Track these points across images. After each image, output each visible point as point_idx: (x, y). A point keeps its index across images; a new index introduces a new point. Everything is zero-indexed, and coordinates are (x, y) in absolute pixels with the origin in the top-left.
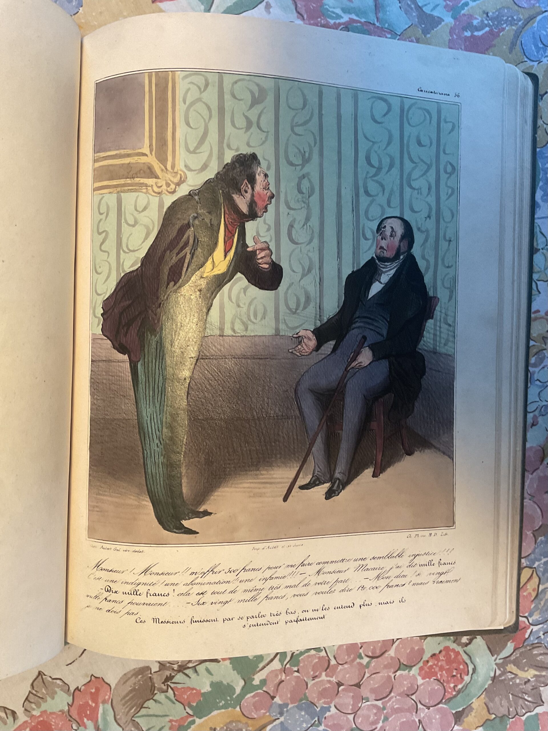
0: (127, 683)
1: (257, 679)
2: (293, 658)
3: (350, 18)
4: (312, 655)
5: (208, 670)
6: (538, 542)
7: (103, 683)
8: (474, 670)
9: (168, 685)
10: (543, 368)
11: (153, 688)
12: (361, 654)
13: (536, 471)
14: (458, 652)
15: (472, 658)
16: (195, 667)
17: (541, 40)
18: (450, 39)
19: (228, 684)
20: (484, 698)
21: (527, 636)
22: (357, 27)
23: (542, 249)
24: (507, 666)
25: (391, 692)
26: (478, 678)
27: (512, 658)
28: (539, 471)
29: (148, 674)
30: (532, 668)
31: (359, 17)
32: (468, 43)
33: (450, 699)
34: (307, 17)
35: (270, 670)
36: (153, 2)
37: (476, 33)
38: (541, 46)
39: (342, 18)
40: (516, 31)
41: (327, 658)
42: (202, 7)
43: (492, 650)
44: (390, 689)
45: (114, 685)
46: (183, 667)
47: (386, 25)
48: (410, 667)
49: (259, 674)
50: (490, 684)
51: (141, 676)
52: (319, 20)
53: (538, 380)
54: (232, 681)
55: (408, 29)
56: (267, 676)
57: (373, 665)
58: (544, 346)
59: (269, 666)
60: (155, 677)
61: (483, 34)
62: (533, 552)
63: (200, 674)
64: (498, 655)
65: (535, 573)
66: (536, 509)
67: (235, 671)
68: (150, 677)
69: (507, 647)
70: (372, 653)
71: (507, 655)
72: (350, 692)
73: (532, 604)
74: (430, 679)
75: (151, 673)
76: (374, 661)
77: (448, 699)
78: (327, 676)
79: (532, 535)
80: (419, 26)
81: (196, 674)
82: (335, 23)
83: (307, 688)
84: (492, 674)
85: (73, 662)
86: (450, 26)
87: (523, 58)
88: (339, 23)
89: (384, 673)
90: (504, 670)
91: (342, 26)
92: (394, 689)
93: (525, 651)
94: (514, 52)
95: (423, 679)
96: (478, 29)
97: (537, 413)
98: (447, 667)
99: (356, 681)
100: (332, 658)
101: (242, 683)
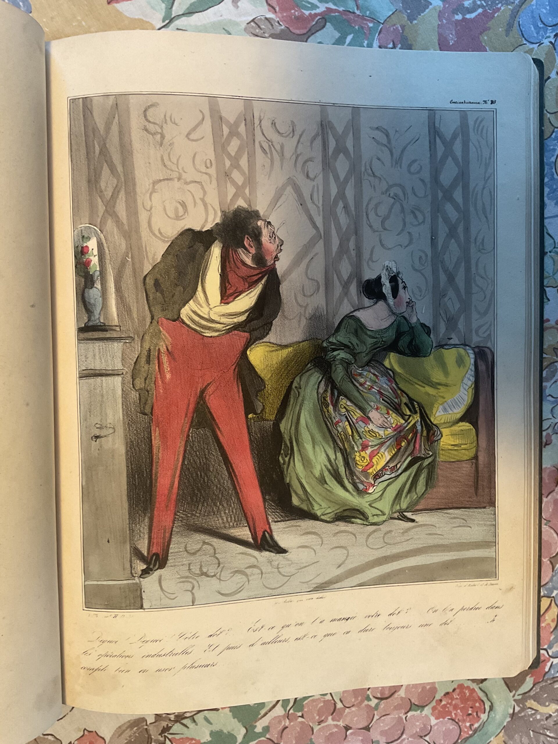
0: (123, 736)
1: (259, 727)
2: (297, 703)
3: (326, 8)
4: (317, 699)
5: (206, 719)
6: (555, 569)
7: (97, 737)
8: (491, 708)
9: (165, 736)
10: (556, 382)
11: (150, 740)
12: (368, 696)
13: (551, 494)
14: (474, 689)
15: (489, 696)
16: (192, 716)
17: (540, 19)
18: (439, 25)
19: (228, 732)
20: (503, 737)
21: (547, 670)
22: (335, 17)
23: (550, 252)
24: (526, 701)
25: (402, 734)
26: (495, 716)
27: (532, 693)
28: (554, 494)
29: (144, 726)
30: (555, 703)
31: (337, 7)
32: (459, 27)
33: (467, 738)
34: (279, 9)
35: (273, 717)
36: (109, 3)
37: (468, 16)
38: (542, 26)
39: (318, 8)
40: (512, 11)
41: (333, 701)
42: (163, 6)
43: (509, 685)
44: (402, 731)
45: (109, 738)
46: (180, 718)
47: (368, 12)
48: (422, 707)
49: (260, 721)
50: (508, 722)
51: (136, 728)
52: (293, 11)
53: (550, 395)
54: (233, 730)
55: (392, 16)
56: (269, 723)
57: (382, 706)
58: (555, 358)
59: (271, 712)
60: (151, 728)
61: (476, 16)
62: (551, 580)
63: (199, 724)
64: (516, 692)
65: (553, 602)
66: (553, 534)
67: (236, 720)
68: (146, 729)
69: (526, 682)
70: (381, 695)
71: (527, 690)
72: (359, 736)
73: (552, 636)
74: (444, 718)
75: (147, 725)
76: (384, 703)
77: (464, 739)
78: (333, 720)
79: (549, 562)
80: (404, 11)
81: (194, 724)
82: (310, 13)
83: (313, 733)
84: (511, 711)
85: (64, 717)
86: (438, 10)
87: (522, 40)
88: (315, 14)
89: (395, 715)
90: (524, 706)
91: (319, 17)
92: (406, 731)
93: (546, 685)
94: (511, 34)
95: (436, 719)
96: (470, 11)
97: (550, 431)
98: (462, 706)
99: (364, 724)
100: (338, 701)
101: (243, 731)
